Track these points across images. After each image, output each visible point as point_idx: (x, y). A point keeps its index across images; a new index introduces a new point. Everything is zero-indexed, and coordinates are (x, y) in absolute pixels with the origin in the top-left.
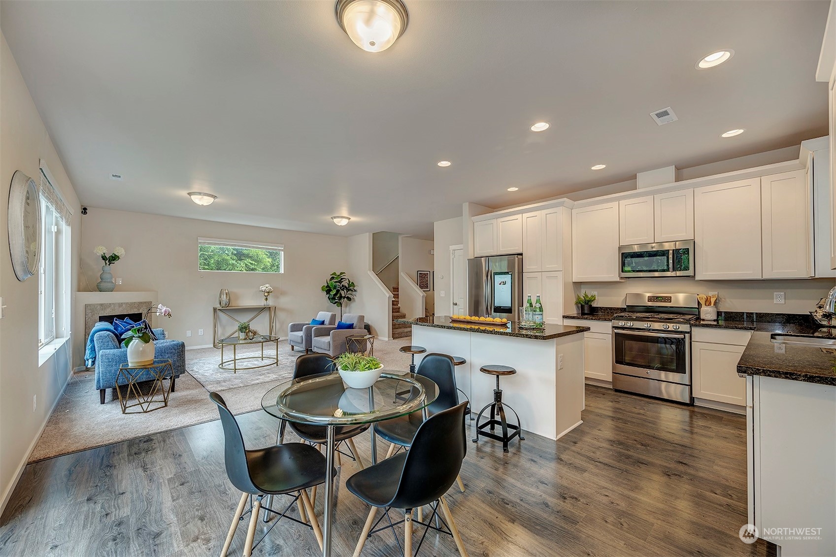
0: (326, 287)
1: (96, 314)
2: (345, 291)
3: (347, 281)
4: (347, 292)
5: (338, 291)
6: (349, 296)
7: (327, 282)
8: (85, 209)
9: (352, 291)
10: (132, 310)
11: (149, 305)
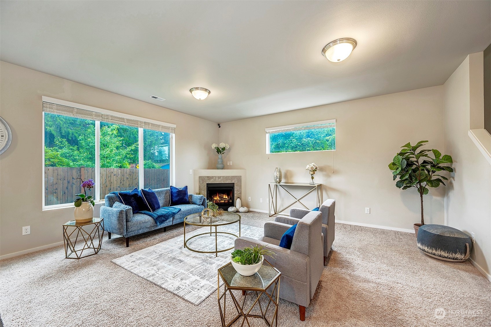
1: (205, 182)
10: (227, 181)
11: (239, 178)
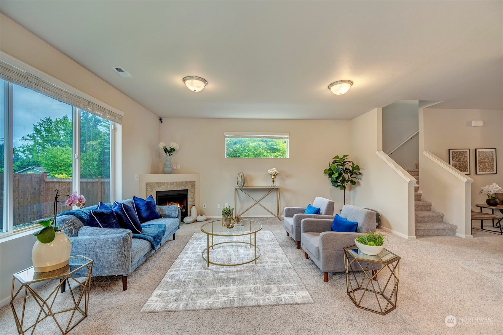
0: (329, 170)
1: (154, 189)
2: (349, 174)
3: (351, 164)
4: (351, 176)
5: (340, 174)
6: (354, 179)
7: (330, 165)
8: (161, 119)
9: (357, 174)
10: (181, 187)
11: (193, 184)
